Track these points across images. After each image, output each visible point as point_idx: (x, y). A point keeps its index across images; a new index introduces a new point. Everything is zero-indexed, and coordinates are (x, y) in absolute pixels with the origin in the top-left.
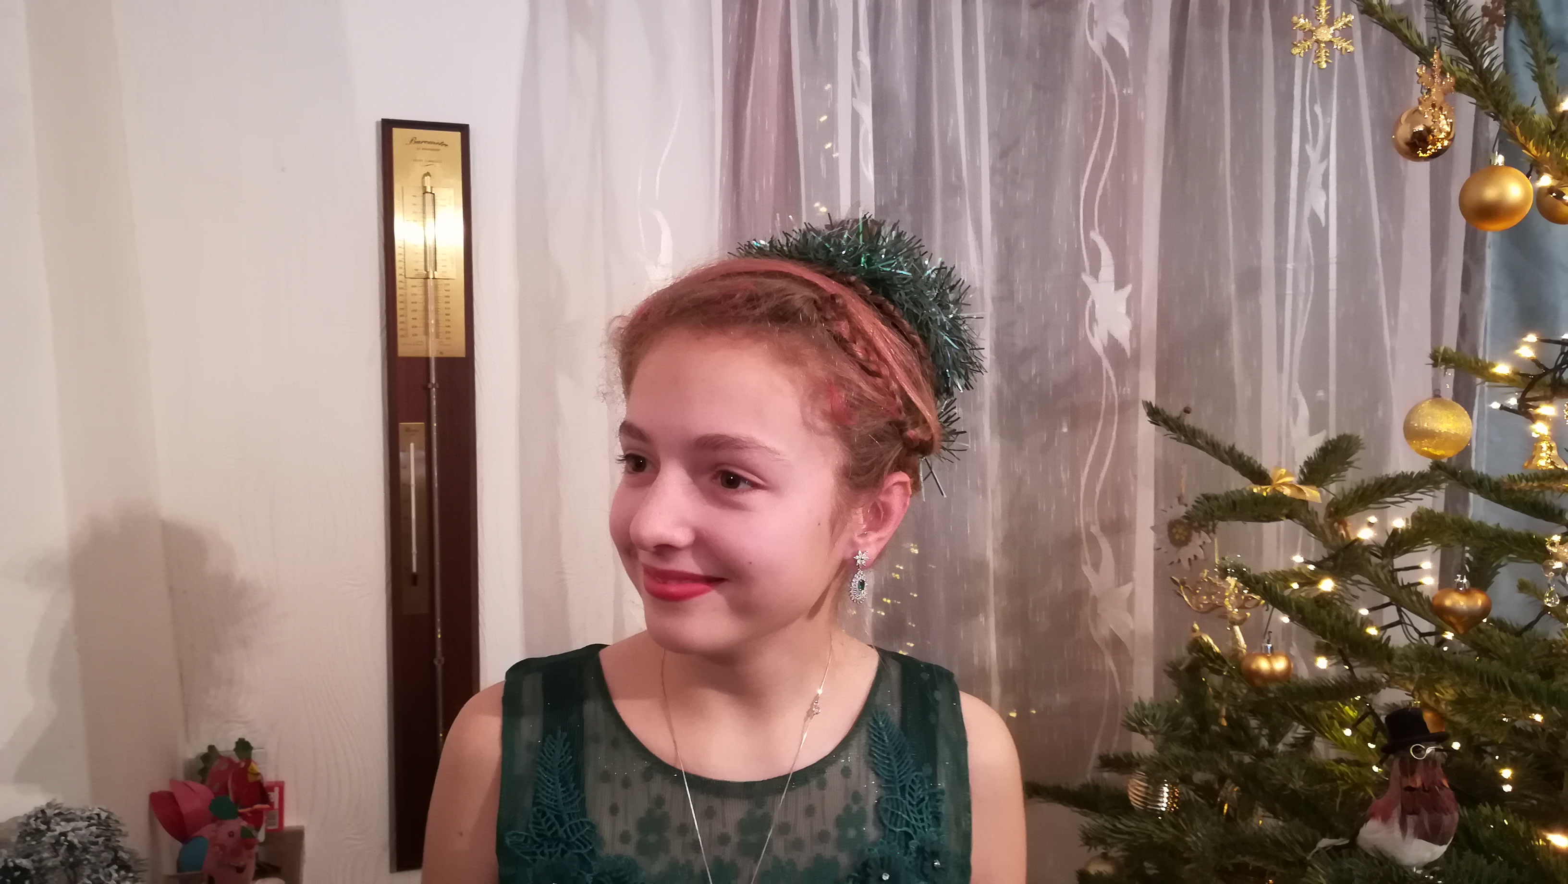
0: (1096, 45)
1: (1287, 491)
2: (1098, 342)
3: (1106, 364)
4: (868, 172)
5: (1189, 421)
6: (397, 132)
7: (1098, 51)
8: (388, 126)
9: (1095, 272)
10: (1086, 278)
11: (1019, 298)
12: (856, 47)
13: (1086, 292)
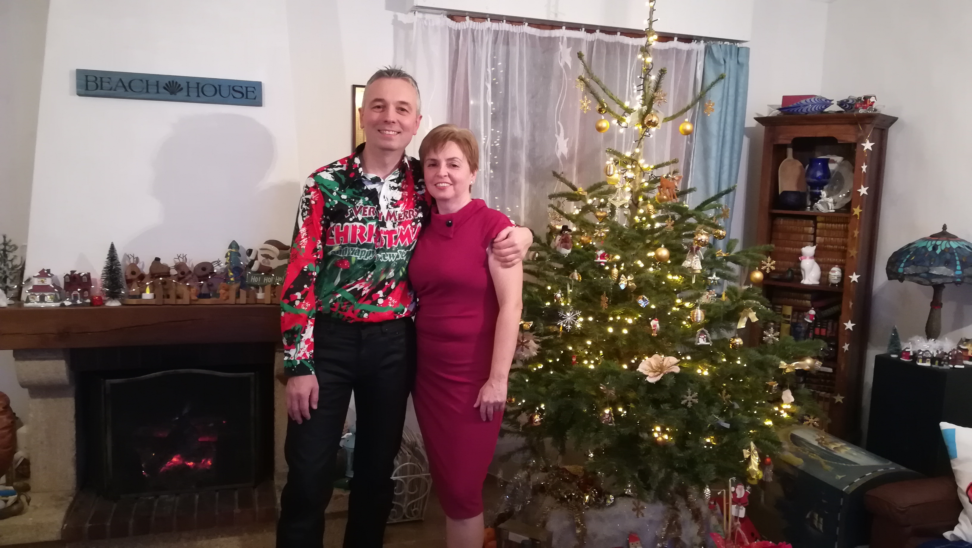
0: (562, 65)
1: (580, 193)
2: (559, 155)
3: (560, 162)
4: (490, 103)
5: (562, 176)
6: (357, 89)
7: (562, 67)
8: (354, 87)
9: (559, 134)
10: (556, 136)
11: (537, 141)
12: (487, 67)
13: (557, 140)
